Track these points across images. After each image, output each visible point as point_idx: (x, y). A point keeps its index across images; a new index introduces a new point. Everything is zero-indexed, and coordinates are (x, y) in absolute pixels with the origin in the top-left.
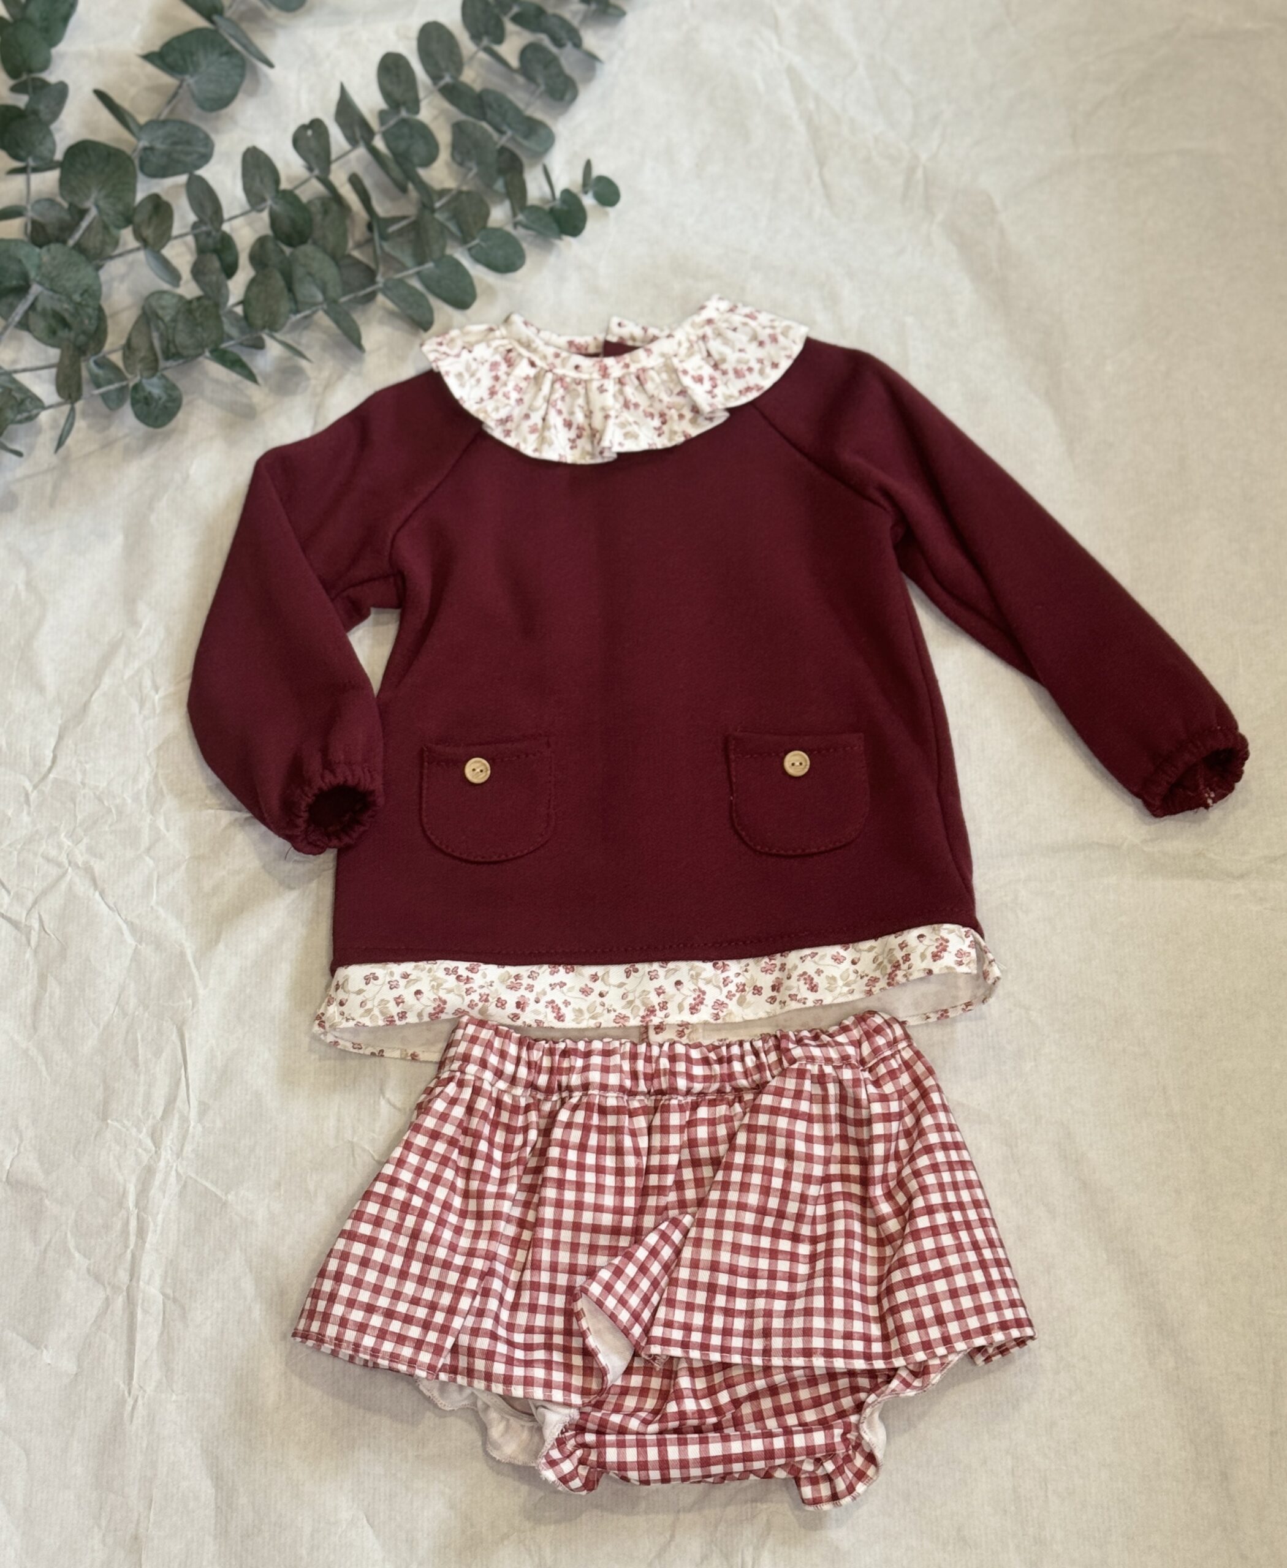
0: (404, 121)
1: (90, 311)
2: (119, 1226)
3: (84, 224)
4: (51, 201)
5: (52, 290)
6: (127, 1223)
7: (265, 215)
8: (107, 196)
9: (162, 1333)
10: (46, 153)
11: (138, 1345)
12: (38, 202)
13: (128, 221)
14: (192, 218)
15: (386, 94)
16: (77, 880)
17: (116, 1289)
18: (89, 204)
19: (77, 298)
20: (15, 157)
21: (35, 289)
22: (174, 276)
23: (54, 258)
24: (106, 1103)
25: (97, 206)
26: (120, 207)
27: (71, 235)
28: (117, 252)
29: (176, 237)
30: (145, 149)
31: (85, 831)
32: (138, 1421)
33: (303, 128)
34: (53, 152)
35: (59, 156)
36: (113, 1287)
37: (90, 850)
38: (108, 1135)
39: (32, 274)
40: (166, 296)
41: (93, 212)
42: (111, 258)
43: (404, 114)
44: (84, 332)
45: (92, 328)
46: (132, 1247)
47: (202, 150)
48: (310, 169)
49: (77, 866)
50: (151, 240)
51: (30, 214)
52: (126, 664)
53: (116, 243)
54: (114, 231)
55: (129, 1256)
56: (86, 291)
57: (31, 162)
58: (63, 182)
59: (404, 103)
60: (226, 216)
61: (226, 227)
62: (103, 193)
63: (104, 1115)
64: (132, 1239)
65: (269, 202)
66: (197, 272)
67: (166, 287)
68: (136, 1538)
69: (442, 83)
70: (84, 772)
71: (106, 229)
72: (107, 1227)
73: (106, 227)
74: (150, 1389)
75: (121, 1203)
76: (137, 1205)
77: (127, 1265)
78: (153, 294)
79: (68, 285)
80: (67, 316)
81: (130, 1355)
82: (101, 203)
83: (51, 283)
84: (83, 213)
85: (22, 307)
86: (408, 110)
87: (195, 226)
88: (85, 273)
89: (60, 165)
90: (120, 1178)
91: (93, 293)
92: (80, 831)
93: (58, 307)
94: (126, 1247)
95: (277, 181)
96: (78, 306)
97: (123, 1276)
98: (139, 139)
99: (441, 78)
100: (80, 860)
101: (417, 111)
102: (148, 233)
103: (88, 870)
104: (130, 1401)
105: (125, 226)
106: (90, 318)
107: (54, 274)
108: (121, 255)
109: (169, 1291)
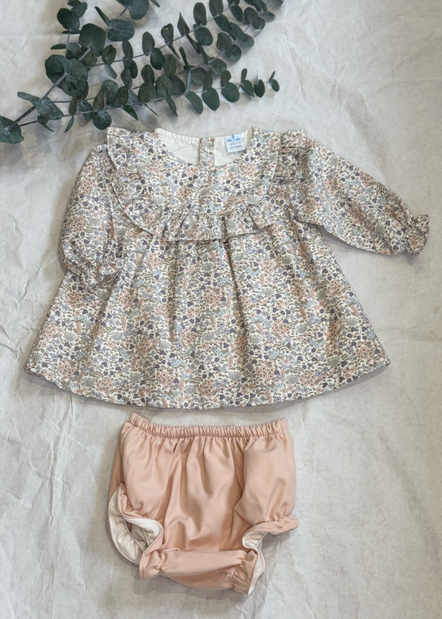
0: (202, 29)
1: (83, 83)
3: (86, 53)
4: (75, 44)
5: (71, 75)
7: (149, 57)
8: (95, 44)
10: (76, 27)
12: (71, 44)
13: (101, 54)
14: (123, 55)
15: (196, 19)
18: (88, 46)
19: (79, 78)
20: (65, 27)
21: (66, 74)
22: (114, 74)
23: (73, 64)
25: (91, 48)
26: (99, 49)
27: (81, 56)
29: (116, 61)
30: (111, 30)
33: (165, 27)
34: (79, 27)
35: (80, 29)
39: (65, 69)
40: (110, 82)
41: (89, 50)
42: (93, 66)
43: (201, 26)
44: (80, 91)
45: (84, 90)
47: (130, 33)
48: (166, 42)
50: (107, 61)
51: (68, 47)
53: (96, 61)
54: (96, 57)
56: (83, 76)
57: (71, 30)
58: (80, 38)
59: (201, 22)
60: (134, 55)
61: (134, 59)
65: (150, 52)
66: (123, 75)
67: (111, 79)
69: (215, 17)
71: (93, 56)
78: (106, 81)
79: (77, 73)
80: (75, 84)
83: (71, 72)
84: (86, 49)
85: (60, 80)
86: (203, 25)
87: (124, 58)
88: (83, 70)
89: (80, 32)
91: (85, 77)
93: (73, 81)
95: (154, 44)
96: (79, 81)
98: (109, 26)
99: (215, 15)
101: (205, 25)
102: (107, 58)
105: (100, 56)
106: (83, 86)
107: (72, 69)
108: (97, 65)
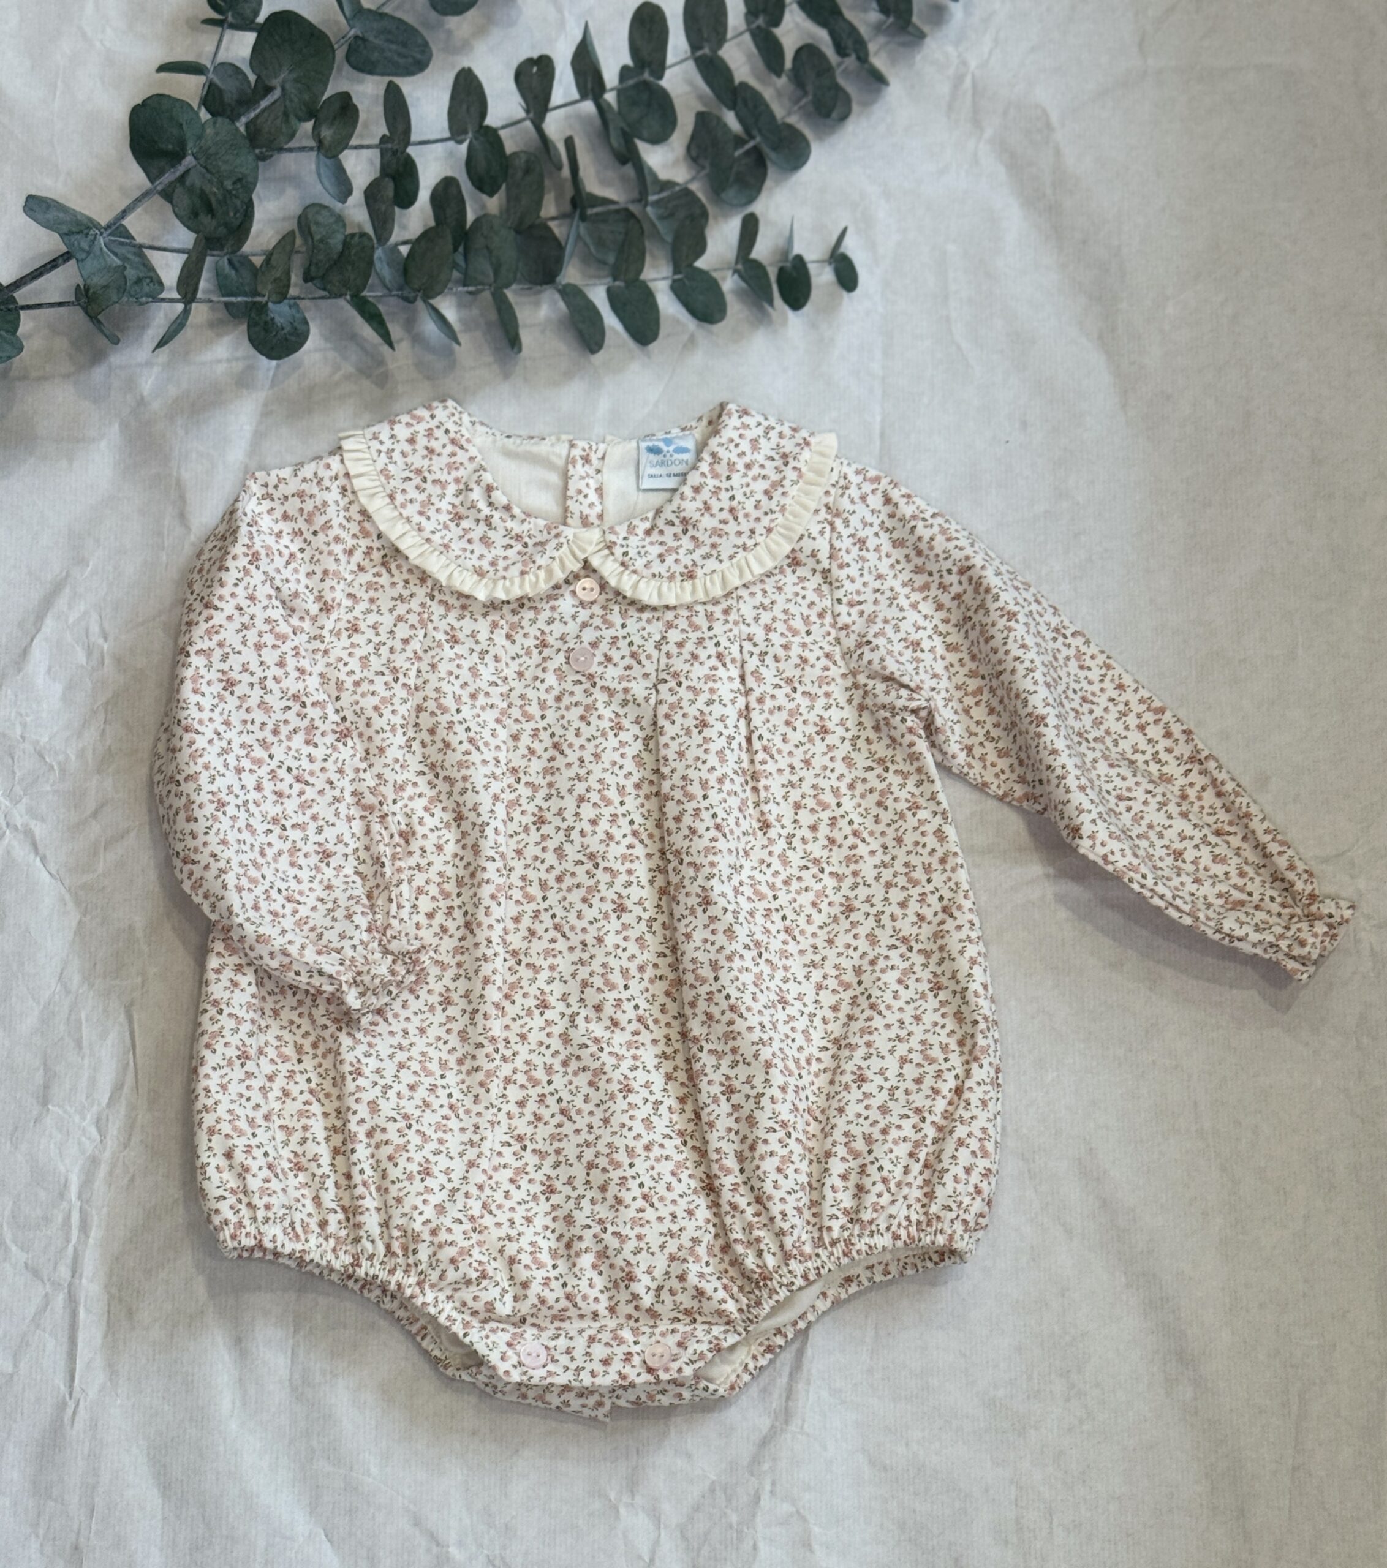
0: (646, 85)
1: (238, 203)
2: (60, 1219)
3: (264, 104)
4: (237, 70)
5: (206, 168)
6: (68, 1217)
7: (464, 147)
8: (296, 81)
9: (105, 1336)
10: (248, 12)
11: (80, 1345)
12: (222, 64)
13: (311, 113)
14: (383, 130)
15: (635, 50)
16: (15, 843)
17: (56, 1285)
18: (276, 82)
19: (228, 185)
20: (214, 6)
21: (189, 161)
22: (344, 187)
23: (216, 132)
24: (46, 1087)
25: (283, 89)
26: (306, 97)
27: (248, 111)
28: (291, 145)
29: (356, 147)
30: (356, 37)
31: (25, 790)
32: (79, 1425)
33: (530, 62)
34: (256, 13)
35: (261, 19)
36: (53, 1284)
37: (31, 811)
38: (48, 1121)
39: (190, 144)
40: (325, 213)
41: (277, 93)
42: (281, 150)
43: (647, 76)
44: (226, 225)
45: (237, 223)
46: (74, 1241)
47: (418, 56)
48: (527, 111)
49: (16, 828)
50: (326, 143)
51: (211, 75)
52: (70, 607)
53: (292, 136)
54: (293, 120)
55: (70, 1249)
56: (240, 180)
57: (230, 16)
58: (256, 49)
59: (650, 64)
60: (414, 137)
61: (411, 150)
62: (294, 75)
63: (44, 1101)
64: (75, 1233)
65: (471, 136)
66: (371, 194)
67: (328, 200)
68: (76, 1548)
69: (699, 53)
70: (24, 725)
71: (288, 115)
72: (47, 1220)
73: (286, 114)
74: (93, 1393)
75: (62, 1196)
76: (80, 1197)
77: (69, 1261)
78: (313, 205)
79: (224, 167)
80: (213, 200)
81: (72, 1356)
82: (288, 86)
83: (206, 158)
84: (269, 90)
85: (168, 177)
86: (652, 73)
87: (384, 140)
88: (244, 161)
89: (261, 30)
90: (62, 1168)
91: (245, 186)
92: (18, 790)
93: (207, 189)
94: (68, 1241)
95: (483, 113)
96: (228, 194)
97: (64, 1272)
98: (351, 27)
99: (700, 48)
100: (19, 821)
101: (661, 77)
102: (326, 133)
103: (28, 833)
104: (71, 1404)
105: (308, 120)
106: (237, 211)
107: (212, 150)
108: (291, 150)
109: (114, 1290)
